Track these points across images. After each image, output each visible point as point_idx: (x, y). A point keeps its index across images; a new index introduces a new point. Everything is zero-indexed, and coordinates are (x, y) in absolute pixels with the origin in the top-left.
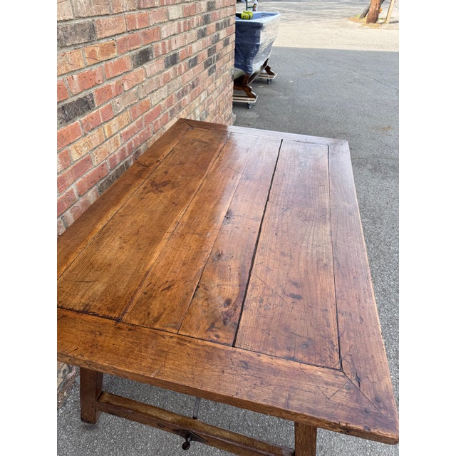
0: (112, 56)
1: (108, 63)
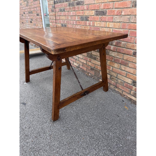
1: (117, 2)
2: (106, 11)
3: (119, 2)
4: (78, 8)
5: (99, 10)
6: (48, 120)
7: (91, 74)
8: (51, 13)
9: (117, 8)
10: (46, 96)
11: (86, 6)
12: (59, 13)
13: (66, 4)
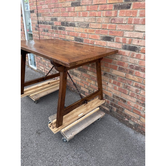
0: (92, 33)
1: (90, 34)
2: (83, 39)
3: (92, 35)
4: (60, 32)
5: (77, 37)
6: (34, 132)
7: (73, 88)
8: (35, 31)
9: (91, 39)
10: (31, 111)
11: (67, 32)
12: (43, 32)
13: (50, 26)
